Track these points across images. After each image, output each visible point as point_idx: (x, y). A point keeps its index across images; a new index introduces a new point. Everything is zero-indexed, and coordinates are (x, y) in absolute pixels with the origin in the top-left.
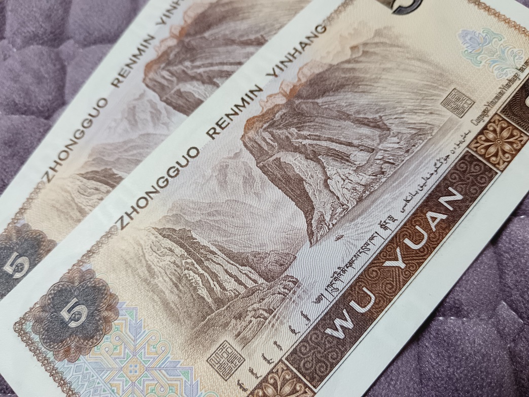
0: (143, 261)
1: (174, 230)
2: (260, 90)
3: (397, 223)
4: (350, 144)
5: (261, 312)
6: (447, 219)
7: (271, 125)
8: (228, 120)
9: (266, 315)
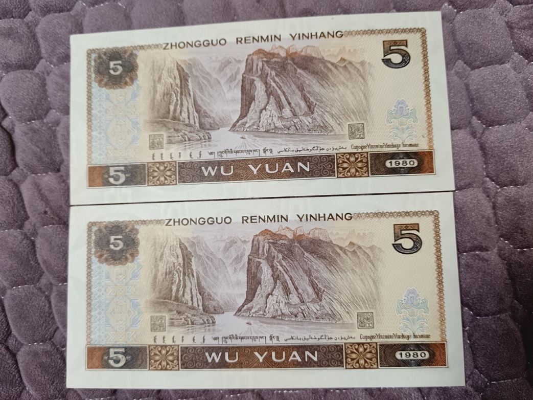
0: (162, 249)
1: (187, 249)
2: (286, 220)
3: (278, 342)
4: (297, 289)
5: (189, 320)
6: (300, 362)
7: (273, 243)
8: (258, 221)
9: (190, 323)
